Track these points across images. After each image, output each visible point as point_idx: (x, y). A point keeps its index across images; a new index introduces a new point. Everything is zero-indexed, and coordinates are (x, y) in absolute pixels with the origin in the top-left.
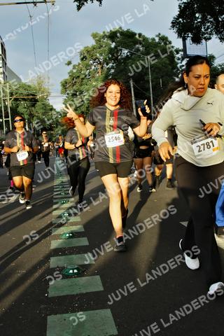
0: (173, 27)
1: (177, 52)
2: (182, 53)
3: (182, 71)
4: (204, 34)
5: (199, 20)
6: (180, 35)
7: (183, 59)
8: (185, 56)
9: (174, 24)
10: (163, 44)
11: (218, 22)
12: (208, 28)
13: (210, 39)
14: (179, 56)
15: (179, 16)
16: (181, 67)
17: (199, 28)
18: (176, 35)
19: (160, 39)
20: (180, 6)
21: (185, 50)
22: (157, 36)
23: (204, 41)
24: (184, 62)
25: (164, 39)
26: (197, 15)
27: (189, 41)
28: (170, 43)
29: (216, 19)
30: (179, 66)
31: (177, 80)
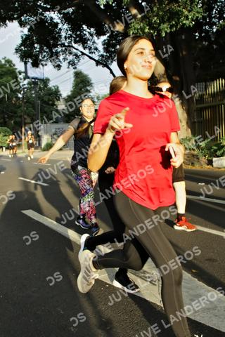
0: (17, 52)
1: (20, 73)
2: (24, 74)
3: (24, 89)
4: (41, 61)
5: (37, 50)
6: (22, 60)
7: (25, 79)
8: (26, 77)
9: (17, 50)
10: (8, 65)
11: (52, 53)
12: (44, 57)
13: (46, 65)
14: (21, 76)
15: (22, 45)
16: (23, 85)
17: (37, 56)
18: (19, 59)
19: (6, 61)
20: (22, 37)
21: (26, 72)
22: (3, 59)
23: (41, 66)
24: (26, 82)
25: (9, 62)
26: (36, 45)
27: (29, 65)
28: (14, 65)
29: (51, 50)
30: (21, 84)
31: (20, 96)
